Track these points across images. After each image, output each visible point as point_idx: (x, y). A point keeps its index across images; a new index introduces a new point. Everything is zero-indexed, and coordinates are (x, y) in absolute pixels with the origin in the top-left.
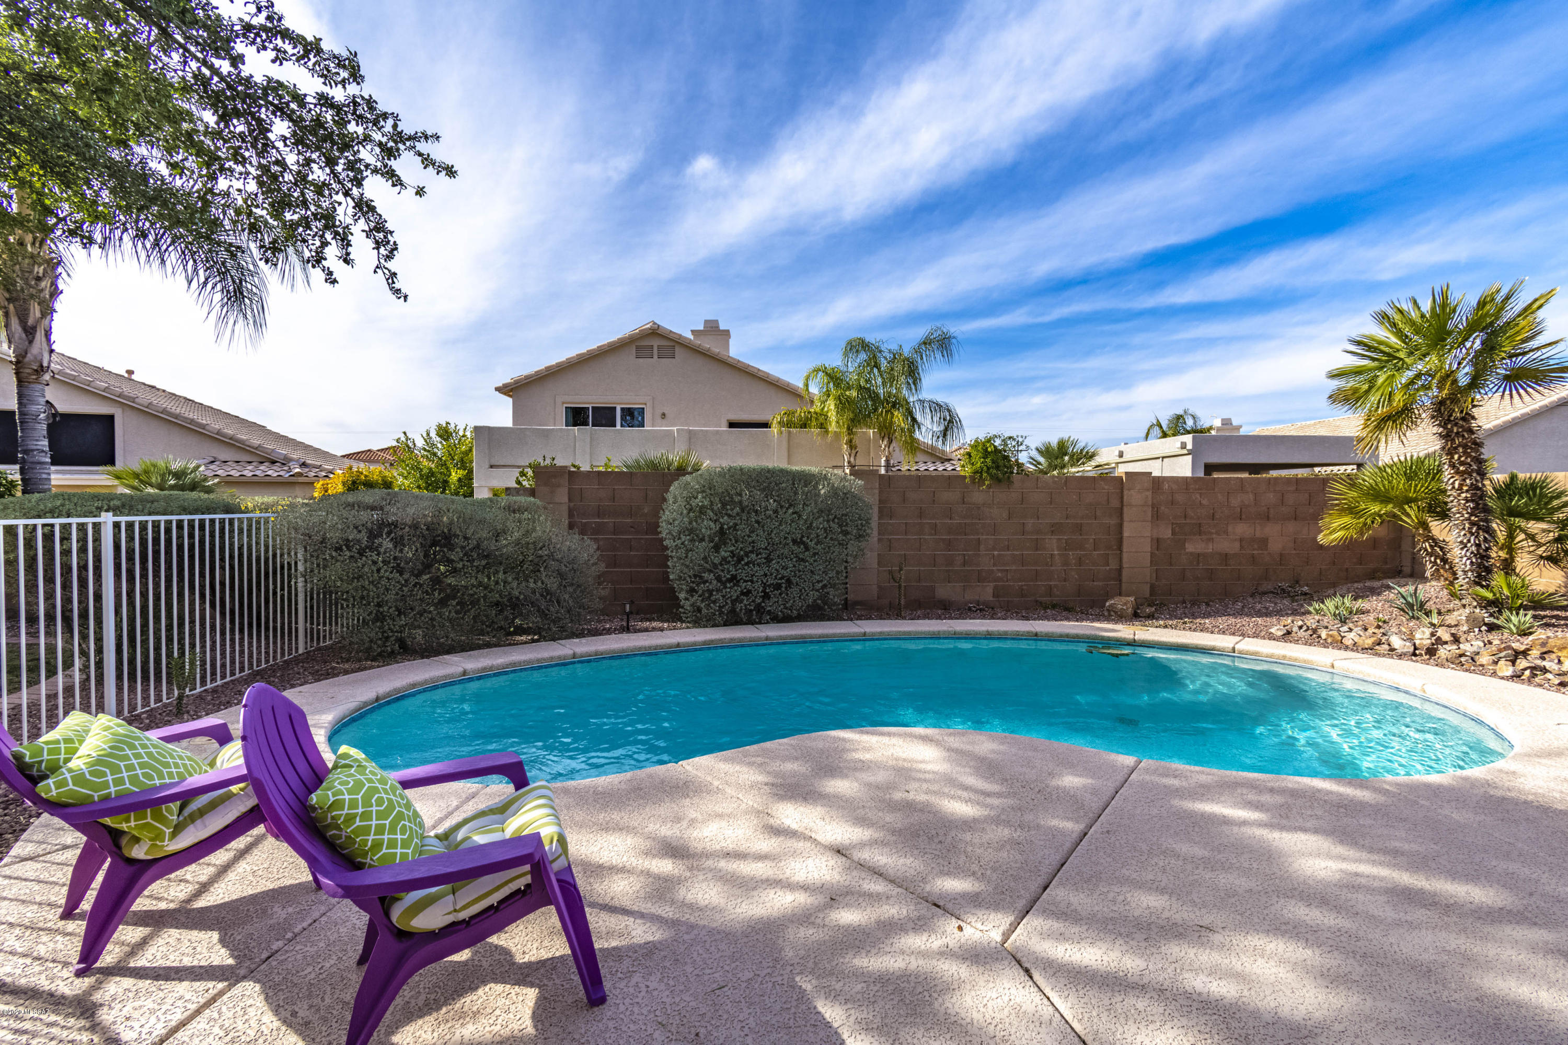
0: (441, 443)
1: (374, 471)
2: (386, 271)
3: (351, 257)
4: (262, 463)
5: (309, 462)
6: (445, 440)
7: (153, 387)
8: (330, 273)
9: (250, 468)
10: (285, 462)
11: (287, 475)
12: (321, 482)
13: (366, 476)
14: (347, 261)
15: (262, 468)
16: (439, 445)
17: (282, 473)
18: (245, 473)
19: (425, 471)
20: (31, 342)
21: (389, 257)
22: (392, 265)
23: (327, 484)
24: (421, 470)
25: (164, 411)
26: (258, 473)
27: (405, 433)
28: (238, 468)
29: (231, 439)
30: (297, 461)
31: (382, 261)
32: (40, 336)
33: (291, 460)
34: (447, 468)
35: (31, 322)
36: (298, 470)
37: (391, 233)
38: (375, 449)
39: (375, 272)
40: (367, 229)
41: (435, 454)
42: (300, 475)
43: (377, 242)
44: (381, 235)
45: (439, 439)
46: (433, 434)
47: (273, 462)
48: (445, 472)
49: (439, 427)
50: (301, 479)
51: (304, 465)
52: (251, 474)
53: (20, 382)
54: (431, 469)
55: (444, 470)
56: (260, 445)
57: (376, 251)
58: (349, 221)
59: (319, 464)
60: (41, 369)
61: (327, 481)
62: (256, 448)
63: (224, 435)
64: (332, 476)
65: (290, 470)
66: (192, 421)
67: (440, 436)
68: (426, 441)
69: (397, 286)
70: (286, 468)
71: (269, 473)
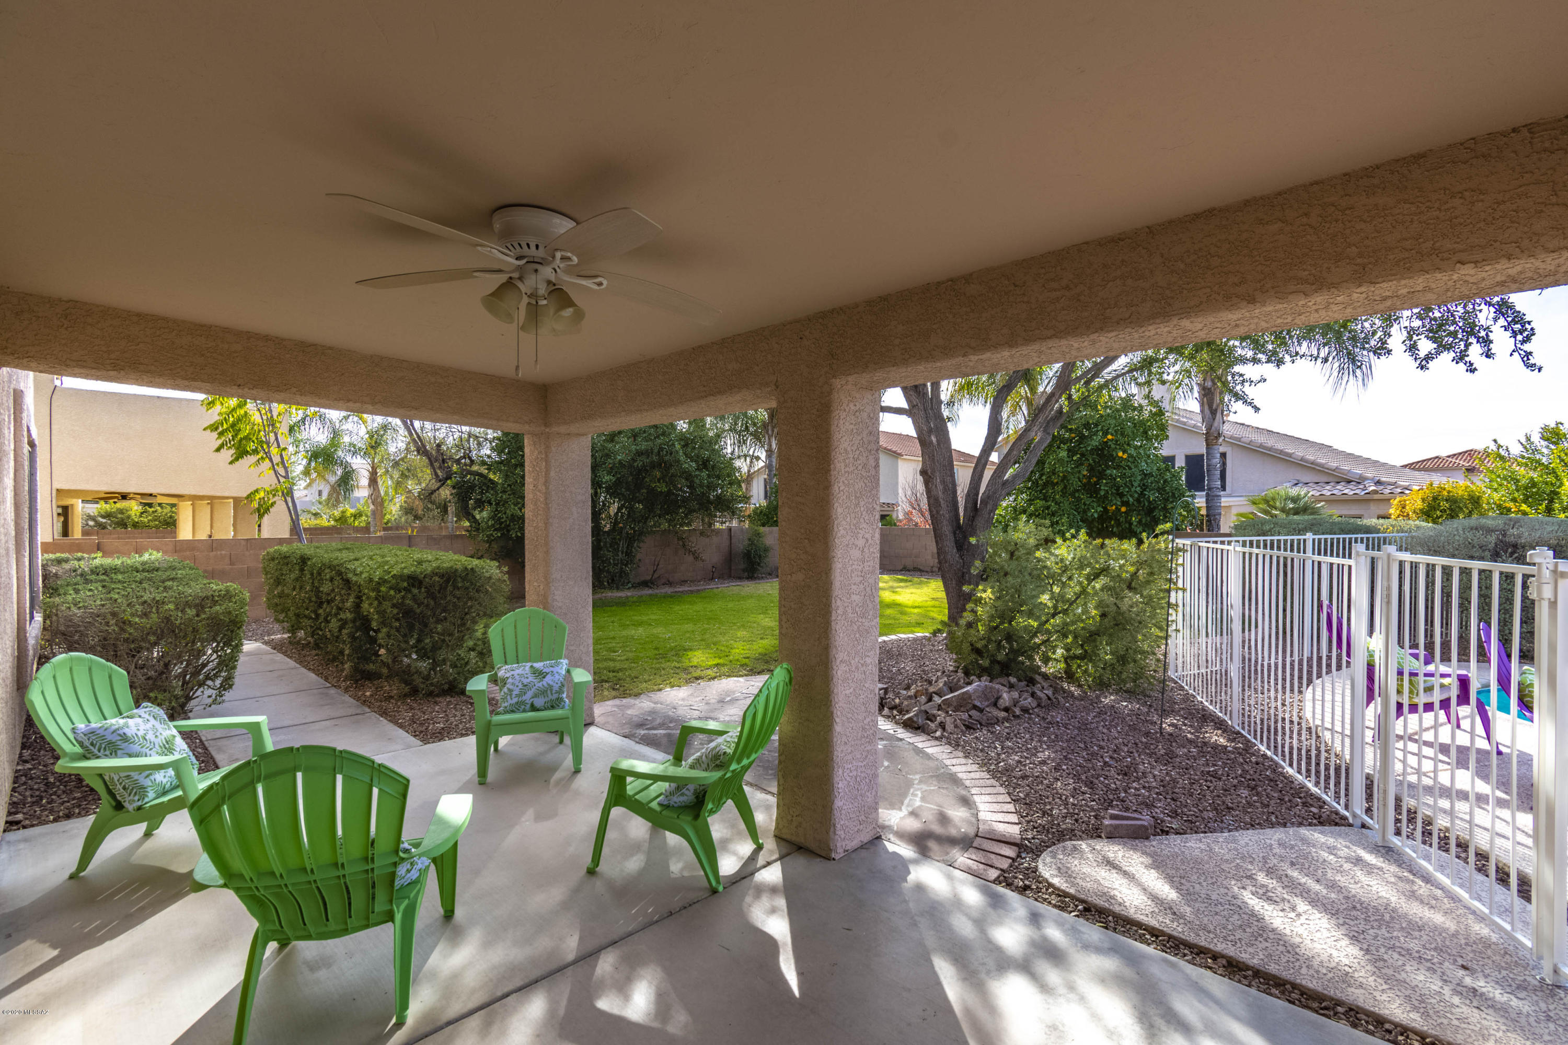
0: (1547, 447)
1: (1458, 484)
2: (1522, 352)
3: (1493, 351)
4: (1338, 483)
5: (1383, 479)
6: (1553, 443)
7: (1243, 424)
8: (1471, 364)
9: (1328, 488)
10: (1360, 480)
11: (1363, 493)
12: (1398, 499)
13: (1449, 492)
14: (1488, 356)
15: (1338, 487)
16: (1545, 451)
17: (1357, 491)
18: (1324, 492)
19: (1523, 482)
20: (1214, 419)
21: (1527, 340)
22: (1527, 347)
23: (1405, 501)
24: (1518, 481)
25: (1261, 446)
26: (1335, 492)
27: (1495, 441)
28: (1318, 488)
29: (1312, 463)
30: (1372, 479)
31: (1519, 346)
32: (1219, 415)
33: (1366, 479)
34: (1557, 477)
35: (1214, 407)
36: (1373, 488)
37: (1529, 323)
38: (1444, 454)
39: (1511, 355)
40: (1506, 324)
41: (1539, 462)
42: (1375, 492)
43: (1514, 332)
44: (1518, 326)
45: (1544, 443)
46: (1536, 438)
47: (1349, 482)
48: (1554, 481)
49: (1545, 429)
50: (1376, 497)
51: (1379, 483)
52: (1329, 493)
53: (1207, 445)
54: (1532, 479)
55: (1551, 479)
56: (1337, 468)
57: (1513, 339)
58: (1490, 322)
59: (1393, 480)
60: (1219, 435)
61: (1405, 497)
62: (1334, 470)
63: (1307, 461)
64: (1407, 492)
65: (1365, 488)
66: (1281, 452)
67: (1547, 440)
68: (1525, 448)
69: (1532, 361)
70: (1361, 487)
71: (1346, 491)
